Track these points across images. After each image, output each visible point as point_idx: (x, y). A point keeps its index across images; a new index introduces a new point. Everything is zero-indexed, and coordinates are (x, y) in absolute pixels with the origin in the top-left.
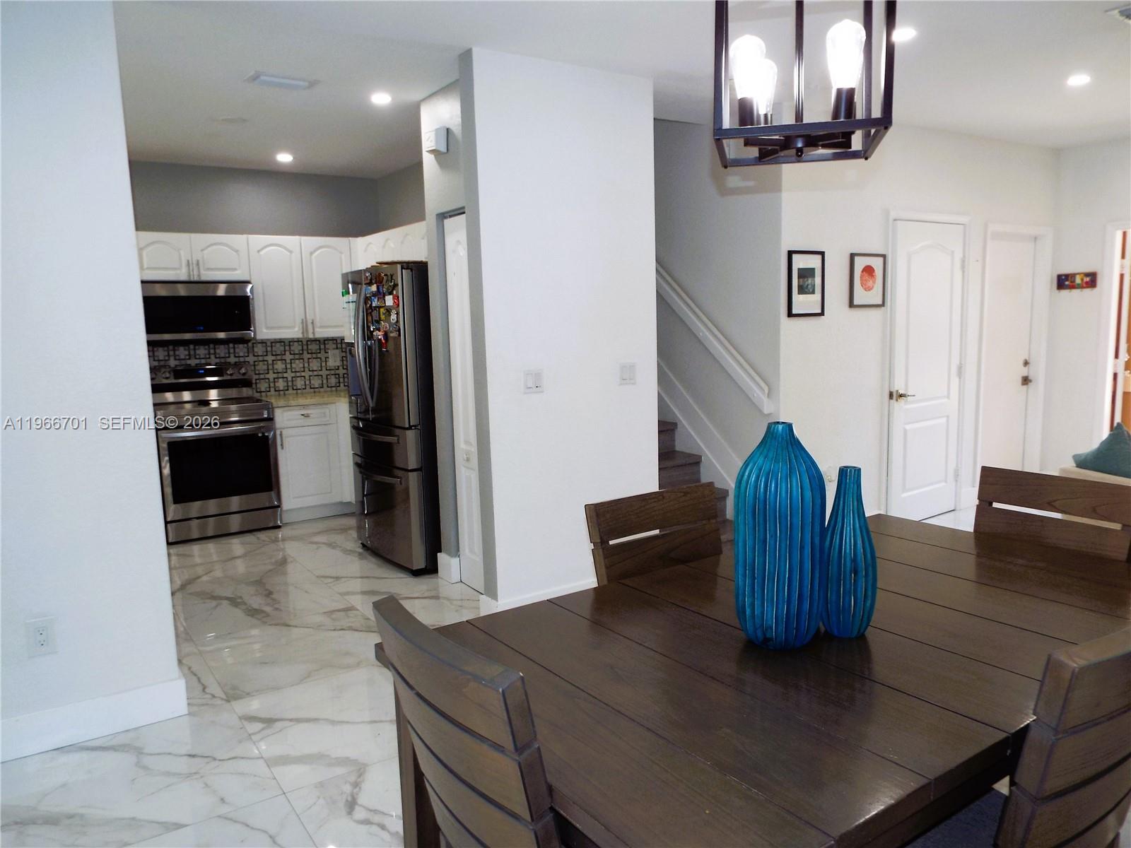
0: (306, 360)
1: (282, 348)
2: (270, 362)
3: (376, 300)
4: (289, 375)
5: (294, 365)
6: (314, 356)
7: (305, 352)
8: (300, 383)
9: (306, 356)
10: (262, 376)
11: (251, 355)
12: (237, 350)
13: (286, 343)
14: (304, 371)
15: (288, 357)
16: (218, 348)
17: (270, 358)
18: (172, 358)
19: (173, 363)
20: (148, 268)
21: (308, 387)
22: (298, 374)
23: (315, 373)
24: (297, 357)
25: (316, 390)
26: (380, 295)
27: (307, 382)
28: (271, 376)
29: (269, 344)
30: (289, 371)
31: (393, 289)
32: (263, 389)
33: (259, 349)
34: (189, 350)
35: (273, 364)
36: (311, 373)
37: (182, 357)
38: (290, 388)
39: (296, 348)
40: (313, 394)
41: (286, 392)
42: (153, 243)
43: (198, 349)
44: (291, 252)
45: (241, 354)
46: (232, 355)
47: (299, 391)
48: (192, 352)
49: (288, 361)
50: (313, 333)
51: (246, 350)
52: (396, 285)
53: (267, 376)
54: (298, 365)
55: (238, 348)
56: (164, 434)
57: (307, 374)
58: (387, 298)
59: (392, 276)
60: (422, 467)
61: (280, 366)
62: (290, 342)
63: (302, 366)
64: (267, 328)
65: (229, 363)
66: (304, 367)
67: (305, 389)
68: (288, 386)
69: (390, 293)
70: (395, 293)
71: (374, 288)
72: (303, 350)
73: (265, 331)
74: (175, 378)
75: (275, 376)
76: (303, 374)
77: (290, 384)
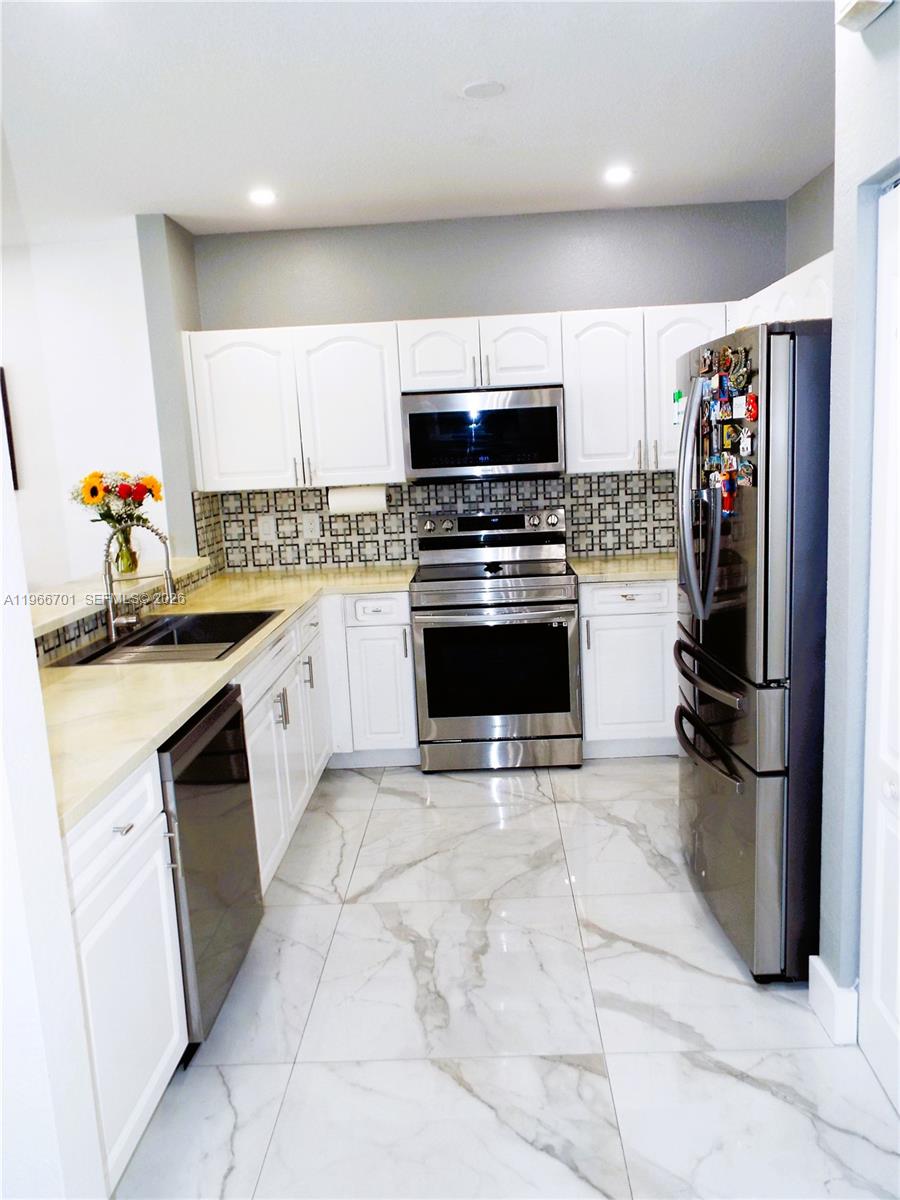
0: (650, 504)
1: (615, 486)
2: (595, 506)
3: (717, 407)
4: (623, 526)
5: (630, 512)
6: (663, 497)
7: (649, 491)
8: (638, 539)
9: (651, 497)
10: (582, 528)
11: (568, 496)
12: (548, 489)
13: (622, 479)
14: (646, 520)
15: (623, 498)
16: (522, 486)
17: (595, 501)
18: (460, 501)
19: (461, 507)
20: (420, 373)
21: (651, 545)
22: (636, 525)
23: (663, 524)
24: (636, 498)
25: (664, 550)
26: (724, 396)
27: (650, 538)
28: (596, 527)
29: (595, 479)
30: (623, 520)
31: (749, 382)
32: (583, 547)
33: (580, 488)
34: (483, 489)
35: (599, 510)
36: (656, 524)
37: (473, 499)
38: (623, 547)
39: (636, 485)
40: (657, 556)
41: (617, 552)
42: (428, 335)
43: (496, 487)
44: (627, 333)
45: (554, 495)
46: (541, 497)
47: (636, 551)
48: (486, 492)
49: (622, 505)
50: (657, 463)
51: (561, 488)
52: (752, 374)
53: (590, 527)
54: (637, 511)
55: (550, 485)
56: (420, 617)
57: (650, 525)
58: (736, 400)
59: (747, 352)
60: (787, 768)
61: (609, 512)
62: (626, 476)
63: (643, 513)
64: (585, 456)
65: (537, 507)
66: (646, 515)
67: (646, 547)
68: (619, 543)
69: (742, 392)
70: (750, 391)
71: (715, 382)
72: (645, 487)
73: (582, 460)
74: (460, 530)
75: (602, 527)
76: (644, 525)
77: (623, 539)
